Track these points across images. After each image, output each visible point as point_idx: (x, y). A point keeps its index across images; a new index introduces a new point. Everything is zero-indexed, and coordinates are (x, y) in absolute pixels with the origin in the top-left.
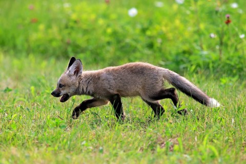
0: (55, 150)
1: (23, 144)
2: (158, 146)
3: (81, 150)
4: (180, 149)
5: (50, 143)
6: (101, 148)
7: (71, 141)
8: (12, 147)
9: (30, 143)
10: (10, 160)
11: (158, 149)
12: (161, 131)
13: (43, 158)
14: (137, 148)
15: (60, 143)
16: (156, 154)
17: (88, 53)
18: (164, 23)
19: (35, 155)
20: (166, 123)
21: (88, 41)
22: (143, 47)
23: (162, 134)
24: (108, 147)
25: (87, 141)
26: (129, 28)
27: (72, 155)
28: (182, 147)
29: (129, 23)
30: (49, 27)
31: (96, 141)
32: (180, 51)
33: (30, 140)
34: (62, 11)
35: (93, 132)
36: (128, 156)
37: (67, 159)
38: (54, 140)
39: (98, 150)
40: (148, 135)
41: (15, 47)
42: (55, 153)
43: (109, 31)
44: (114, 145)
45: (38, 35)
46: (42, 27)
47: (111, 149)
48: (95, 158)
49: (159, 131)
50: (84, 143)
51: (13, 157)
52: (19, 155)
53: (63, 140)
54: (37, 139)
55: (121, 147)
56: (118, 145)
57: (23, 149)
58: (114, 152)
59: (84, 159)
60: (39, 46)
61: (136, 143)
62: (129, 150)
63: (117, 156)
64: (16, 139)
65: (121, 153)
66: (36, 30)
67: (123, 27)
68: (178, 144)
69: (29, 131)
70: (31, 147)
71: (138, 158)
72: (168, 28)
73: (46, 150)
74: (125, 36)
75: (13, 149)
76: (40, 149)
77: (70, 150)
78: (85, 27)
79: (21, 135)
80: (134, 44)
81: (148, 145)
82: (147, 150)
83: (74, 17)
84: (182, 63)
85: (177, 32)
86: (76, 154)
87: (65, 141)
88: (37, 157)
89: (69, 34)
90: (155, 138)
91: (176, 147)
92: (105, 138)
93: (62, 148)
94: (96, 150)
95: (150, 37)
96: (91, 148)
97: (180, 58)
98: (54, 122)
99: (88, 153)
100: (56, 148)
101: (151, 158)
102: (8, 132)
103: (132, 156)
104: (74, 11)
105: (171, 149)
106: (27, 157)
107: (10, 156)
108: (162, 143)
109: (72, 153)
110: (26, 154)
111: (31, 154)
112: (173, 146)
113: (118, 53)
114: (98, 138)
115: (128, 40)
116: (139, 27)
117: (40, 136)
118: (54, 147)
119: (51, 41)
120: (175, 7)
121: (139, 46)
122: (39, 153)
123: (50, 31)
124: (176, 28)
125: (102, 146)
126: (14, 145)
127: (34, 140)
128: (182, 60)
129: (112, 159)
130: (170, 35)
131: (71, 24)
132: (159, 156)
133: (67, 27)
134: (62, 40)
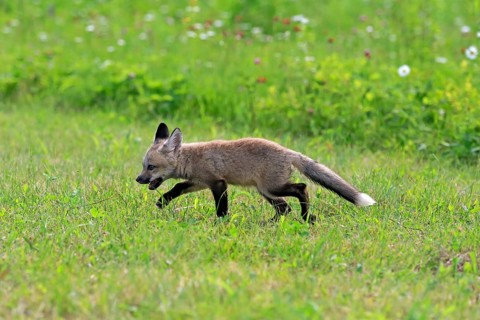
0: (293, 267)
1: (247, 257)
2: (442, 264)
3: (331, 268)
4: (473, 269)
5: (285, 257)
6: (359, 265)
7: (315, 254)
8: (231, 262)
9: (257, 256)
10: (228, 281)
11: (442, 268)
12: (446, 242)
13: (276, 279)
14: (411, 266)
15: (300, 256)
16: (439, 275)
17: (340, 128)
18: (448, 87)
19: (264, 274)
20: (452, 230)
21: (339, 110)
22: (418, 121)
23: (447, 247)
24: (369, 264)
25: (339, 255)
26: (398, 92)
27: (317, 275)
28: (475, 265)
29: (398, 86)
30: (282, 90)
31: (352, 256)
32: (472, 127)
33: (256, 252)
34: (302, 68)
35: (348, 241)
36: (398, 278)
37: (311, 280)
38: (292, 253)
39: (355, 268)
40: (427, 248)
41: (233, 117)
42: (293, 272)
43: (370, 96)
44: (378, 261)
45: (267, 101)
46: (272, 89)
47: (374, 268)
48: (351, 278)
49: (442, 241)
50: (335, 257)
51: (232, 275)
52: (241, 274)
53: (304, 253)
54: (267, 251)
55: (388, 264)
56: (384, 262)
57: (247, 265)
58: (379, 271)
59: (334, 280)
60: (268, 117)
61: (410, 259)
62: (400, 269)
63: (382, 277)
64: (236, 250)
65: (389, 273)
66: (265, 95)
67: (389, 92)
68: (470, 261)
69: (255, 239)
70: (258, 261)
71: (412, 281)
72: (455, 94)
73: (280, 266)
74: (393, 105)
75: (232, 265)
76: (272, 265)
77: (314, 267)
78: (335, 90)
79: (243, 245)
80: (406, 115)
81: (426, 262)
82: (425, 269)
83: (319, 76)
84: (474, 144)
85: (467, 99)
86: (324, 274)
87: (307, 253)
88: (268, 276)
89: (313, 100)
90: (437, 252)
91: (467, 266)
92: (365, 251)
93: (303, 264)
94: (352, 268)
95: (427, 106)
96: (345, 265)
97: (472, 137)
98: (291, 227)
99: (340, 272)
100: (295, 264)
101: (431, 281)
102: (224, 241)
103: (403, 278)
104: (319, 68)
105: (459, 268)
106: (252, 276)
107: (227, 274)
108: (448, 260)
109: (318, 271)
110: (252, 272)
111: (259, 273)
112: (462, 265)
113: (382, 129)
114: (355, 250)
115: (396, 111)
116: (413, 92)
117: (270, 245)
118: (292, 263)
119: (285, 110)
120: (464, 63)
121: (413, 119)
122: (270, 271)
123: (284, 95)
124: (466, 94)
125: (361, 263)
126: (233, 258)
127: (262, 252)
128: (475, 141)
129: (375, 281)
130: (458, 105)
131: (315, 86)
132: (443, 278)
133: (308, 91)
134: (302, 109)
